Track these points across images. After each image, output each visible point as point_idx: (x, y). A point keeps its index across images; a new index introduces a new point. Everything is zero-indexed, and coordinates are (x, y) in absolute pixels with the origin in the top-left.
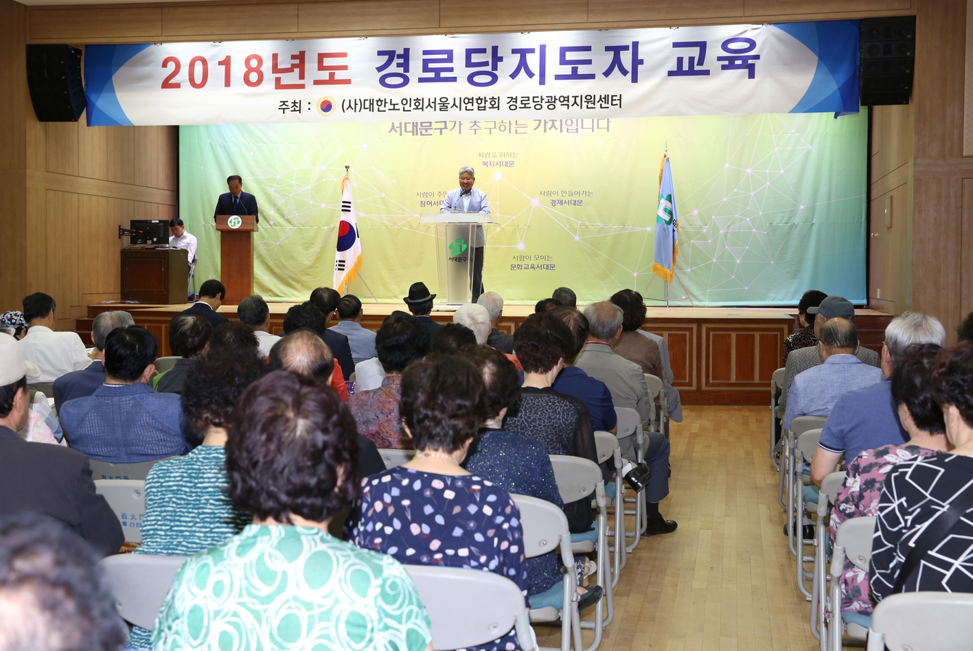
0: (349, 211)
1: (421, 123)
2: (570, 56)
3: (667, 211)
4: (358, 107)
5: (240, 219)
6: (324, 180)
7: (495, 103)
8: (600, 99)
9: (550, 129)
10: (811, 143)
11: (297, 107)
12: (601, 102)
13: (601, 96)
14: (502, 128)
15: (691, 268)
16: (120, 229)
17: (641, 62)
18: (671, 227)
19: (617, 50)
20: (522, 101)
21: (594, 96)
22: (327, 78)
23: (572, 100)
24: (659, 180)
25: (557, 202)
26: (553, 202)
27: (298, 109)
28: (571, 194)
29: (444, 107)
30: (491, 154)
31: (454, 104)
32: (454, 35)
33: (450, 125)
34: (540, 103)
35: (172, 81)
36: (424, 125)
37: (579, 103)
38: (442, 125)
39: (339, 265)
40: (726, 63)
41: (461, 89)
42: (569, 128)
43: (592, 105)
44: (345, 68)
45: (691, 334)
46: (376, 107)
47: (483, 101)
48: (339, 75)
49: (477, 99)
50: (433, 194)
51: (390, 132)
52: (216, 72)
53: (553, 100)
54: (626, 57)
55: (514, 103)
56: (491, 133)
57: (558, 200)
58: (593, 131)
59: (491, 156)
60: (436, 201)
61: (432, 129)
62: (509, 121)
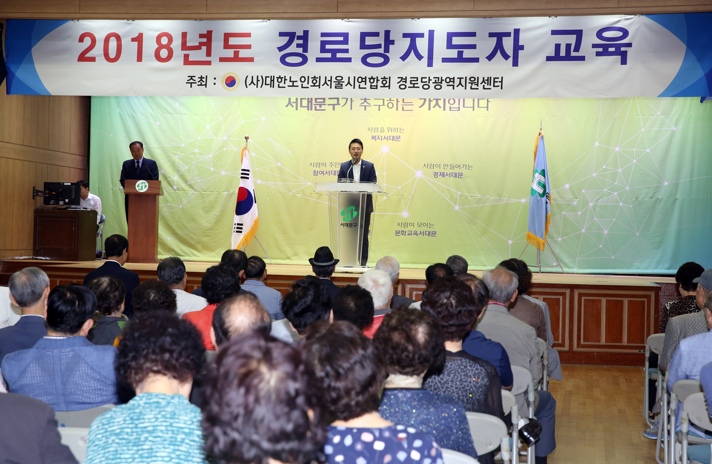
0: (248, 178)
1: (316, 99)
2: (456, 41)
3: (541, 184)
4: (260, 83)
5: (147, 184)
6: (224, 149)
7: (386, 82)
8: (483, 81)
9: (434, 107)
10: (676, 125)
11: (203, 82)
12: (484, 83)
13: (484, 78)
14: (390, 105)
15: (561, 238)
16: (34, 190)
17: (522, 48)
18: (544, 199)
19: (499, 36)
20: (411, 81)
21: (478, 78)
22: (232, 56)
23: (457, 82)
24: (533, 156)
25: (439, 174)
26: (436, 174)
27: (205, 83)
28: (452, 167)
29: (339, 85)
30: (380, 129)
31: (349, 83)
32: (350, 20)
33: (342, 102)
34: (427, 83)
35: (88, 55)
37: (463, 83)
38: (335, 101)
39: (237, 228)
40: (601, 50)
41: (356, 69)
42: (452, 106)
43: (476, 87)
44: (248, 47)
45: (564, 299)
46: (276, 83)
47: (376, 80)
48: (243, 53)
49: (370, 79)
50: (325, 164)
51: (286, 106)
52: (130, 47)
53: (440, 81)
54: (508, 43)
55: (404, 83)
56: (379, 110)
57: (441, 173)
58: (473, 110)
59: (379, 131)
60: (328, 171)
61: (326, 104)
62: (397, 99)
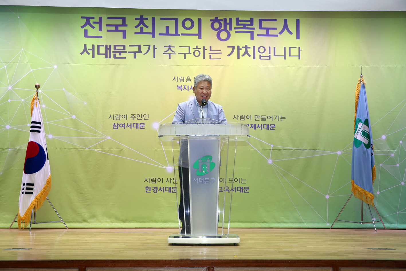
0: (39, 132)
1: (115, 46)
3: (366, 135)
6: (9, 101)
9: (243, 55)
14: (197, 53)
15: (379, 191)
18: (369, 150)
24: (355, 105)
25: (250, 126)
26: (247, 126)
28: (264, 118)
30: (186, 78)
33: (144, 49)
36: (117, 48)
38: (136, 49)
39: (27, 189)
42: (262, 55)
50: (126, 117)
51: (82, 53)
56: (185, 58)
57: (252, 124)
58: (285, 59)
59: (185, 80)
60: (129, 124)
61: (126, 52)
62: (204, 47)
